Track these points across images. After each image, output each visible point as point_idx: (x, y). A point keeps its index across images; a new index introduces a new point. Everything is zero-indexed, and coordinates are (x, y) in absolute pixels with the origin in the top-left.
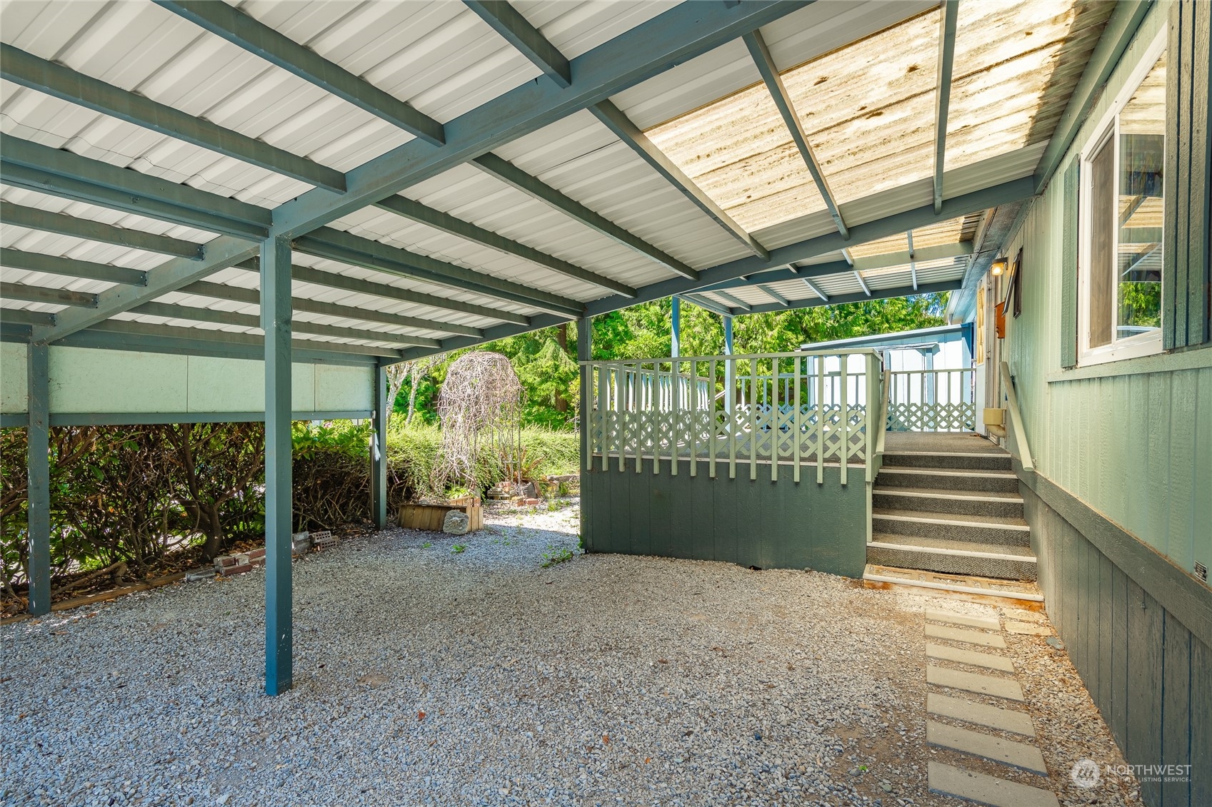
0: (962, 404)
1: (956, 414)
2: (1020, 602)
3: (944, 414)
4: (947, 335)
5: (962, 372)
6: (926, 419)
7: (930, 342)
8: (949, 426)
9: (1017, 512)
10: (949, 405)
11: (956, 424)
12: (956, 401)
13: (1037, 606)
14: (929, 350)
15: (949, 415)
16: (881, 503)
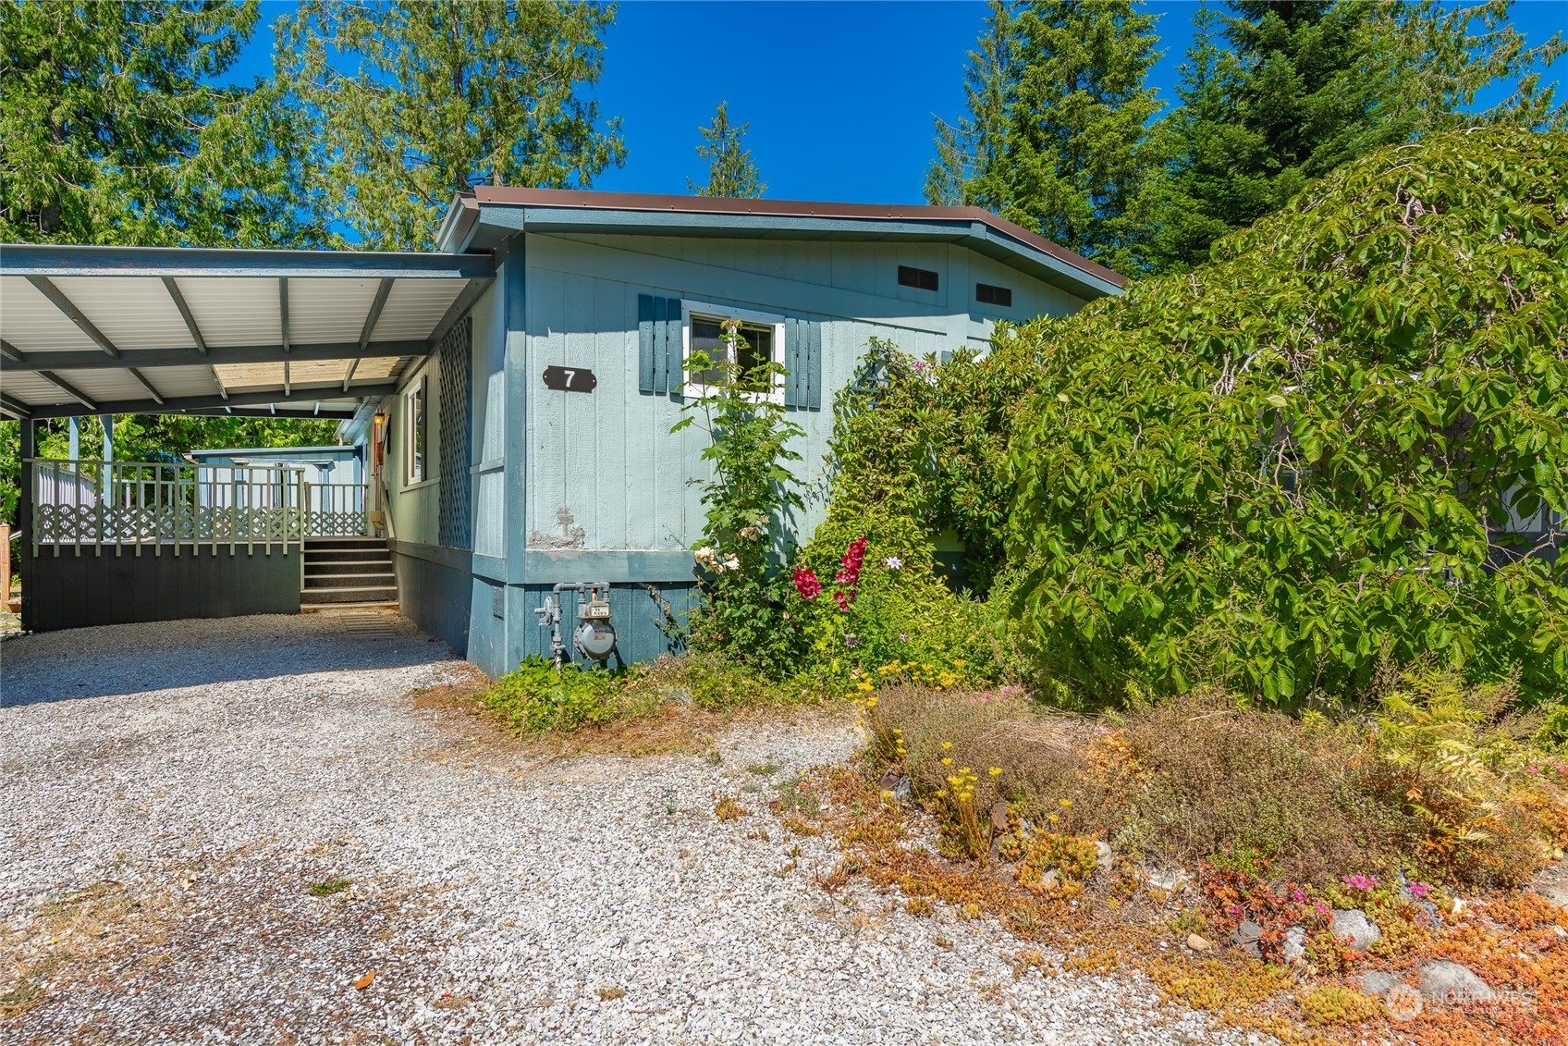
0: (354, 513)
1: (349, 521)
2: (388, 607)
3: (339, 521)
4: (340, 454)
5: (354, 486)
6: (324, 525)
7: (326, 460)
8: (344, 531)
9: (387, 556)
10: (344, 513)
11: (349, 529)
12: (349, 510)
13: (397, 608)
14: (325, 466)
15: (344, 521)
16: (308, 557)
